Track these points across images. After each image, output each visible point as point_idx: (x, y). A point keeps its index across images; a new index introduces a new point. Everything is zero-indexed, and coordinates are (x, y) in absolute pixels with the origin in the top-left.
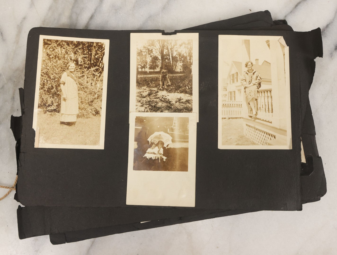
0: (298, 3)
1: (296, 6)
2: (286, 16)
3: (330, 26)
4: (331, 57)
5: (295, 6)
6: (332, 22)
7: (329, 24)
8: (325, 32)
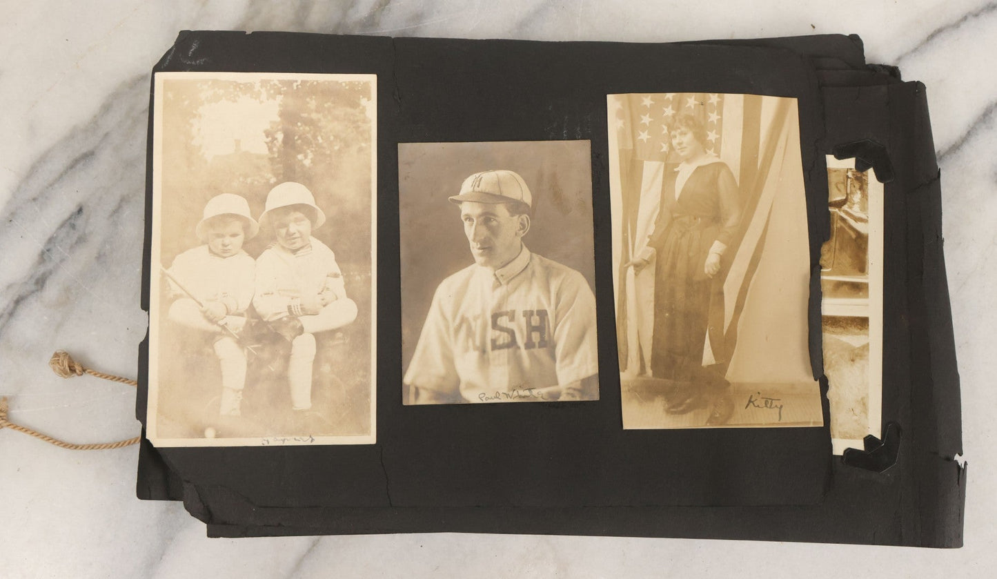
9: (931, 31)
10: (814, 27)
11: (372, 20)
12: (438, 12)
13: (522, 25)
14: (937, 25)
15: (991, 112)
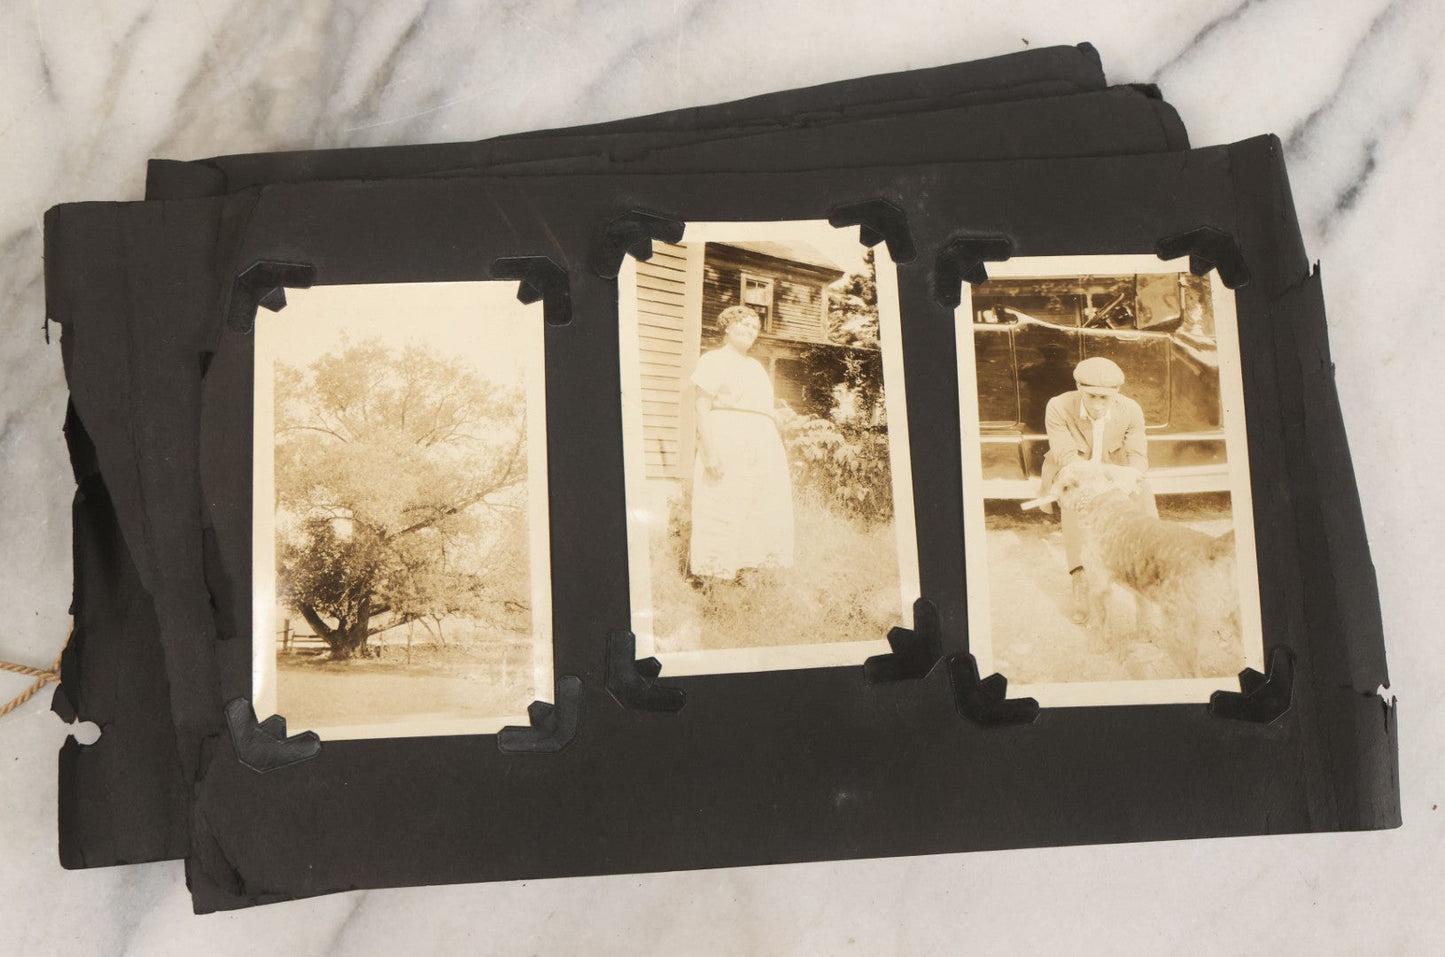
0: (1205, 27)
1: (1200, 36)
2: (1158, 73)
3: (1323, 120)
4: (1323, 233)
5: (1194, 36)
6: (1331, 106)
7: (1321, 111)
8: (1304, 139)
9: (1199, 28)
10: (1027, 42)
11: (366, 110)
12: (466, 85)
13: (593, 91)
14: (1207, 19)
15: (1301, 135)
